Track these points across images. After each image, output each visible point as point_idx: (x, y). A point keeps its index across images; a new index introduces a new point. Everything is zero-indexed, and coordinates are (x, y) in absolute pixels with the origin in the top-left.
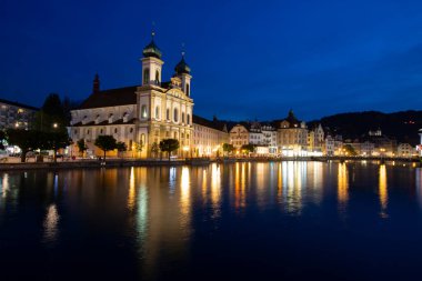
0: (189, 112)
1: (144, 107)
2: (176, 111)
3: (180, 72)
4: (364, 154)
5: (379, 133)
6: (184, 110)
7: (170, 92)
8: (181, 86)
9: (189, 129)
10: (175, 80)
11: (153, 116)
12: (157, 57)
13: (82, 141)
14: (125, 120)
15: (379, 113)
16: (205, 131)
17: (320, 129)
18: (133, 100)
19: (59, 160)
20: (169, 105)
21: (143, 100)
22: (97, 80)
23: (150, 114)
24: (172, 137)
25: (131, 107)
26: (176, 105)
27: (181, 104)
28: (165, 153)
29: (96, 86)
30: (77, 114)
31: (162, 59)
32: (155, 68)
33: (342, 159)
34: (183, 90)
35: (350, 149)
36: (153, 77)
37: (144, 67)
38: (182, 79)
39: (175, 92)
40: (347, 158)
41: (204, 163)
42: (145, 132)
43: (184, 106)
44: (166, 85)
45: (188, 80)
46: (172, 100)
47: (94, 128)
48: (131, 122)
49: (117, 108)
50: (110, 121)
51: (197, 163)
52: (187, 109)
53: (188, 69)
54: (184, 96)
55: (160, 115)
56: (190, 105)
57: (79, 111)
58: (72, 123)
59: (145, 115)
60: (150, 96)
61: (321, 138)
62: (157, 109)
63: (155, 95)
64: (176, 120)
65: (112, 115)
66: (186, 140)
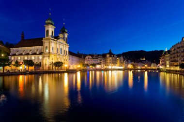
0: (67, 50)
1: (46, 47)
2: (61, 49)
3: (63, 32)
4: (139, 68)
5: (144, 59)
6: (65, 49)
7: (58, 41)
8: (63, 38)
9: (67, 57)
10: (61, 36)
11: (51, 51)
12: (52, 25)
13: (17, 61)
14: (38, 53)
15: (144, 51)
16: (75, 58)
17: (122, 57)
18: (41, 44)
19: (5, 71)
20: (58, 47)
21: (46, 44)
22: (23, 34)
23: (49, 50)
24: (60, 61)
25: (40, 47)
26: (61, 47)
27: (64, 46)
28: (56, 68)
29: (23, 37)
31: (54, 26)
32: (51, 29)
33: (131, 70)
34: (64, 40)
35: (134, 65)
36: (50, 34)
37: (46, 29)
38: (64, 35)
39: (60, 41)
41: (73, 72)
42: (47, 58)
43: (65, 47)
44: (57, 37)
45: (66, 35)
46: (60, 45)
47: (22, 56)
48: (41, 53)
49: (33, 47)
50: (30, 53)
51: (71, 72)
52: (66, 48)
53: (66, 31)
54: (65, 43)
55: (54, 51)
56: (68, 47)
57: (14, 49)
58: (11, 54)
59: (47, 51)
60: (49, 42)
61: (122, 61)
62: (53, 48)
63: (51, 42)
64: (61, 53)
65: (31, 50)
66: (66, 62)
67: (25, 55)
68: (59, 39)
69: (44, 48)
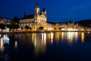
0: (46, 20)
1: (35, 19)
2: (43, 20)
3: (44, 11)
4: (89, 30)
6: (45, 20)
7: (41, 16)
8: (44, 14)
9: (46, 24)
10: (43, 13)
11: (38, 21)
12: (38, 7)
13: (22, 27)
14: (31, 22)
16: (50, 25)
17: (77, 24)
19: (17, 31)
20: (41, 19)
21: (35, 18)
22: (25, 13)
23: (37, 21)
24: (42, 26)
25: (32, 19)
26: (43, 19)
28: (40, 30)
29: (25, 15)
30: (21, 21)
32: (38, 10)
33: (83, 31)
34: (44, 15)
35: (85, 29)
36: (37, 12)
37: (35, 10)
38: (44, 13)
39: (42, 15)
40: (84, 31)
41: (49, 32)
42: (36, 25)
44: (40, 14)
45: (45, 13)
46: (42, 18)
47: (24, 24)
48: (33, 23)
49: (29, 19)
50: (28, 22)
51: (48, 32)
53: (45, 10)
54: (45, 17)
55: (39, 21)
56: (46, 18)
58: (20, 23)
59: (36, 21)
60: (37, 17)
61: (78, 26)
62: (38, 20)
64: (43, 22)
66: (45, 27)
67: (26, 23)
68: (42, 14)
69: (34, 20)
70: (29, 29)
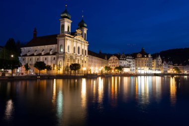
0: (86, 49)
1: (61, 46)
2: (79, 48)
3: (81, 26)
4: (186, 72)
6: (83, 48)
7: (75, 38)
8: (82, 34)
9: (86, 58)
10: (79, 31)
11: (66, 51)
12: (69, 18)
13: (27, 64)
14: (51, 53)
16: (95, 59)
17: (159, 58)
18: (55, 42)
19: (14, 75)
20: (75, 45)
21: (61, 42)
22: (35, 31)
23: (64, 50)
24: (77, 62)
25: (54, 46)
26: (79, 45)
27: (82, 44)
28: (73, 71)
29: (35, 34)
30: (24, 50)
32: (67, 24)
33: (173, 75)
34: (82, 37)
35: (177, 69)
36: (66, 30)
37: (61, 24)
38: (82, 31)
39: (78, 37)
40: (176, 74)
41: (94, 77)
42: (62, 60)
43: (83, 46)
44: (73, 34)
45: (85, 31)
46: (77, 42)
47: (34, 58)
48: (54, 54)
49: (46, 46)
50: (43, 53)
51: (90, 77)
52: (85, 47)
53: (85, 25)
54: (83, 40)
55: (70, 51)
56: (87, 45)
57: (25, 48)
58: (21, 55)
59: (62, 50)
60: (64, 40)
61: (160, 63)
62: (68, 47)
63: (67, 39)
64: (79, 53)
65: (43, 50)
66: (84, 64)
67: (37, 55)
68: (76, 35)
69: (58, 48)
70: (46, 70)
